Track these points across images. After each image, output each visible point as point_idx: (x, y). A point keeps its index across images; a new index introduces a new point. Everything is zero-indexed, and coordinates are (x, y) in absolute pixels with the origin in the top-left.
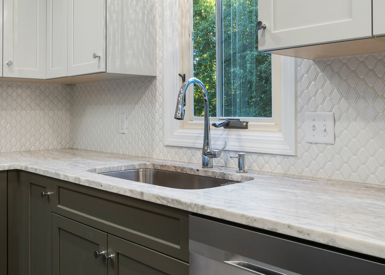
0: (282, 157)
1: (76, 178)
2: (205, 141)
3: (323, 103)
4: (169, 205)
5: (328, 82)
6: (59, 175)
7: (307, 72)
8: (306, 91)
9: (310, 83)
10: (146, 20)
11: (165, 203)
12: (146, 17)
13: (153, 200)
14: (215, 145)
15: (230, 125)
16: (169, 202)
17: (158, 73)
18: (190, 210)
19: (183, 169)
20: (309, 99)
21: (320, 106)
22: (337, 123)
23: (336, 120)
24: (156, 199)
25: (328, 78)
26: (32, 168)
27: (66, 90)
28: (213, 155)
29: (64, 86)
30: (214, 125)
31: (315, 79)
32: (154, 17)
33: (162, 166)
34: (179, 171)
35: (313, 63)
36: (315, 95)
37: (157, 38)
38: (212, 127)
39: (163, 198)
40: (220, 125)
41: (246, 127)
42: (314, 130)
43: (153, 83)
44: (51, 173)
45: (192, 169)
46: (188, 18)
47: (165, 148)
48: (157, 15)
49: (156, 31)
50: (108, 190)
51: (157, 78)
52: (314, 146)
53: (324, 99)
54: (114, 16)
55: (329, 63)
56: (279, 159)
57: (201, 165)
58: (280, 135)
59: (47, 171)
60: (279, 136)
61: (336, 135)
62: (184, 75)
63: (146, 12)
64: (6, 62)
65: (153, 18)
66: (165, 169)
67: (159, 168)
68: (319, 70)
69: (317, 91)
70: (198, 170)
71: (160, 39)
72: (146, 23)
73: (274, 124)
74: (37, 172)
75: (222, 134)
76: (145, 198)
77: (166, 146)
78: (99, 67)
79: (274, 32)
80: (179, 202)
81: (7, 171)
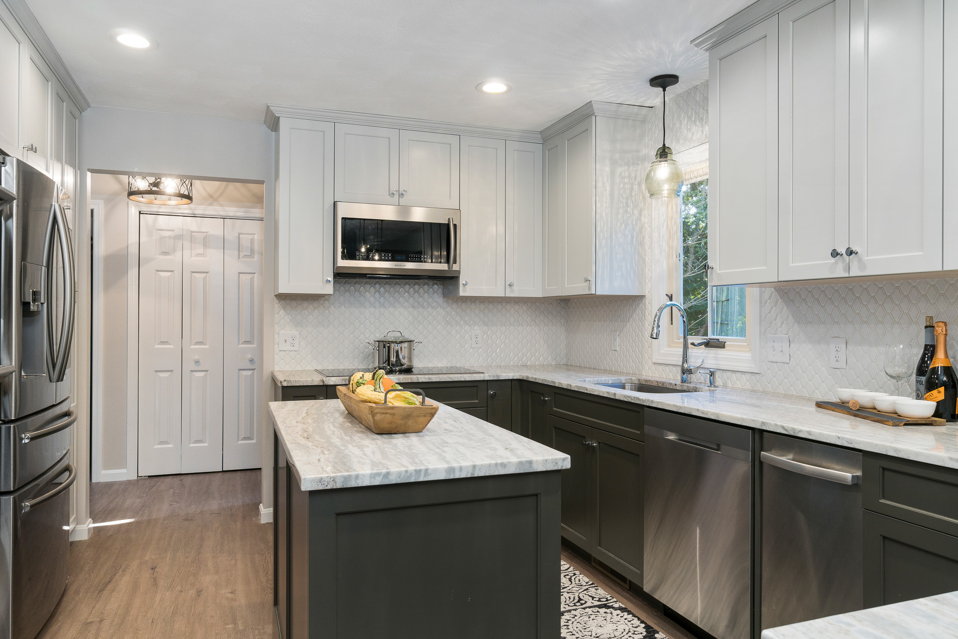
0: (750, 374)
1: (568, 384)
2: (683, 358)
3: (781, 327)
4: (632, 401)
6: (555, 382)
8: (769, 315)
10: (634, 242)
11: (630, 400)
12: (635, 239)
13: (622, 399)
14: (693, 363)
15: (709, 344)
16: (632, 399)
17: (647, 292)
18: (645, 404)
19: (663, 383)
20: (771, 323)
21: (779, 329)
22: (791, 345)
23: (790, 342)
24: (624, 398)
25: (785, 305)
26: (532, 378)
27: (561, 304)
28: (690, 371)
29: (559, 302)
30: (693, 344)
31: (775, 305)
32: (644, 238)
33: (646, 381)
34: (660, 385)
35: (774, 290)
37: (647, 258)
38: (690, 346)
39: (628, 396)
40: (700, 344)
41: (724, 347)
42: (774, 351)
43: (643, 302)
44: (549, 381)
45: (671, 384)
46: (676, 240)
47: (653, 366)
48: (646, 236)
49: (645, 251)
50: (592, 393)
51: (646, 297)
52: (775, 364)
53: (782, 323)
54: (604, 242)
56: (748, 376)
57: (680, 381)
58: (749, 354)
59: (545, 380)
60: (747, 355)
61: (791, 356)
62: (672, 295)
63: (635, 234)
64: (507, 283)
65: (642, 239)
66: (649, 384)
67: (644, 383)
69: (777, 316)
70: (676, 385)
71: (649, 259)
72: (634, 245)
73: (746, 344)
74: (537, 381)
75: (702, 353)
76: (617, 398)
77: (654, 363)
78: (589, 289)
79: (719, 272)
80: (638, 399)
81: (511, 380)
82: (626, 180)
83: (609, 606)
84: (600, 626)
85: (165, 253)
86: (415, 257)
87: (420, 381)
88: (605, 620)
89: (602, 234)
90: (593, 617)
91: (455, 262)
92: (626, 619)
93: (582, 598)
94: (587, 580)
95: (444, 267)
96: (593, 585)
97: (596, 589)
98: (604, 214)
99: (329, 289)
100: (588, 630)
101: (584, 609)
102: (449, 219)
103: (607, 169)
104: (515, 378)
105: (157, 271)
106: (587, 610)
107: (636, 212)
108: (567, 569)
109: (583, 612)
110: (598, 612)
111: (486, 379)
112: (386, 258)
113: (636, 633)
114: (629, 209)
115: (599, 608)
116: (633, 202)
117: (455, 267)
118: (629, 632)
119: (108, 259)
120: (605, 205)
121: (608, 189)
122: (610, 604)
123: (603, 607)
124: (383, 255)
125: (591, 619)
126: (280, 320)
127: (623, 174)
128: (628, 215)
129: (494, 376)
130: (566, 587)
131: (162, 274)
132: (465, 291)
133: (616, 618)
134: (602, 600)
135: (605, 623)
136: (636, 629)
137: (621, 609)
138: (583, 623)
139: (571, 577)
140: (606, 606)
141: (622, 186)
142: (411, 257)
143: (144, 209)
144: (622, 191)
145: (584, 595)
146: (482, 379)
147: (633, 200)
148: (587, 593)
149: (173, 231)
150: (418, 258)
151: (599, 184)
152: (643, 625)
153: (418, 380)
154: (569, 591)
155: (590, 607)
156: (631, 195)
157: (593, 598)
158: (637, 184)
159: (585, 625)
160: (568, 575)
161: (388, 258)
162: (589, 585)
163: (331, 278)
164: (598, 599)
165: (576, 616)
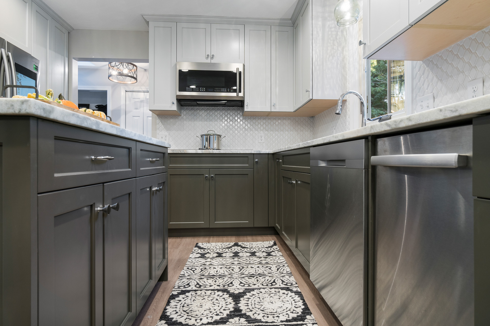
5: (431, 72)
7: (419, 70)
8: (418, 83)
9: (421, 77)
12: (339, 65)
17: (347, 97)
20: (420, 88)
21: (426, 91)
22: (435, 100)
23: (435, 98)
25: (430, 70)
27: (310, 120)
29: (309, 118)
31: (423, 74)
35: (422, 62)
36: (423, 85)
37: (347, 77)
41: (390, 118)
42: (422, 108)
48: (347, 63)
49: (346, 72)
53: (429, 85)
55: (431, 60)
63: (339, 62)
64: (272, 104)
65: (344, 65)
68: (425, 66)
69: (425, 81)
71: (348, 77)
72: (339, 68)
81: (268, 154)
82: (333, 29)
83: (290, 289)
84: (272, 303)
85: (136, 109)
86: (218, 90)
87: (214, 153)
88: (279, 298)
89: (316, 63)
90: (272, 295)
91: (240, 91)
92: (294, 300)
93: (276, 281)
94: (288, 270)
95: (234, 94)
96: (290, 274)
97: (290, 277)
98: (318, 50)
99: (174, 108)
100: (261, 304)
101: (271, 288)
102: (237, 68)
103: (320, 23)
104: (270, 153)
105: (133, 116)
106: (273, 289)
107: (340, 49)
108: (282, 263)
109: (268, 291)
110: (279, 292)
111: (252, 153)
112: (202, 90)
113: (294, 312)
114: (335, 47)
115: (282, 289)
116: (337, 42)
117: (241, 95)
118: (290, 310)
119: (113, 111)
120: (318, 45)
121: (321, 35)
122: (291, 288)
123: (284, 289)
124: (201, 89)
125: (270, 296)
126: (159, 127)
127: (331, 26)
128: (334, 51)
129: (257, 151)
130: (271, 273)
131: (135, 118)
132: (247, 108)
133: (288, 298)
134: (288, 284)
135: (276, 301)
136: (295, 309)
137: (297, 293)
138: (261, 299)
139: (280, 267)
140: (287, 289)
141: (330, 33)
142: (216, 90)
143: (127, 89)
144: (330, 36)
145: (279, 279)
146: (250, 152)
147: (338, 41)
148: (282, 279)
149: (139, 99)
150: (220, 90)
151: (315, 33)
152: (303, 307)
153: (213, 152)
154: (271, 276)
155: (275, 288)
156: (336, 39)
157: (283, 281)
158: (340, 31)
159: (262, 300)
160: (279, 266)
161: (203, 90)
162: (287, 274)
163: (175, 102)
164: (285, 283)
165: (261, 292)
